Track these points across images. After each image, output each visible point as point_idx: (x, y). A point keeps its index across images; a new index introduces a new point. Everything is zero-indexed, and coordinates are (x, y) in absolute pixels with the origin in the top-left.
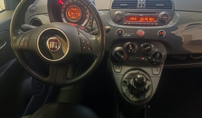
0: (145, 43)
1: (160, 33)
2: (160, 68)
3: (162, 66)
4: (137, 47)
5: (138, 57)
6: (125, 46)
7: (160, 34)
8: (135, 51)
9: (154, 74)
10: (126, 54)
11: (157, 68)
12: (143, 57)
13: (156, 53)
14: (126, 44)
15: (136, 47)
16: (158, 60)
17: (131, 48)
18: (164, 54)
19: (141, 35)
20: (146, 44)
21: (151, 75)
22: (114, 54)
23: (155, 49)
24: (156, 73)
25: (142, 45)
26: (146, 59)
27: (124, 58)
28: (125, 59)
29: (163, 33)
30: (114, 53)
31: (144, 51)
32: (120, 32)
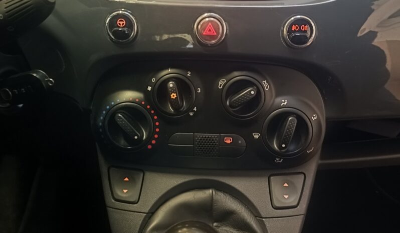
0: (236, 73)
1: (294, 28)
2: (302, 176)
3: (311, 169)
4: (199, 90)
5: (207, 135)
6: (149, 88)
7: (295, 31)
8: (195, 109)
9: (277, 204)
10: (155, 121)
11: (289, 178)
12: (228, 132)
13: (283, 117)
14: (154, 80)
15: (196, 90)
16: (292, 147)
17: (174, 96)
18: (316, 117)
19: (213, 37)
20: (237, 76)
21: (264, 208)
22: (103, 122)
23: (278, 100)
24: (289, 199)
25: (222, 83)
26: (241, 141)
27: (150, 138)
28: (154, 142)
29: (307, 28)
30: (104, 119)
31: (230, 105)
32: (121, 23)
